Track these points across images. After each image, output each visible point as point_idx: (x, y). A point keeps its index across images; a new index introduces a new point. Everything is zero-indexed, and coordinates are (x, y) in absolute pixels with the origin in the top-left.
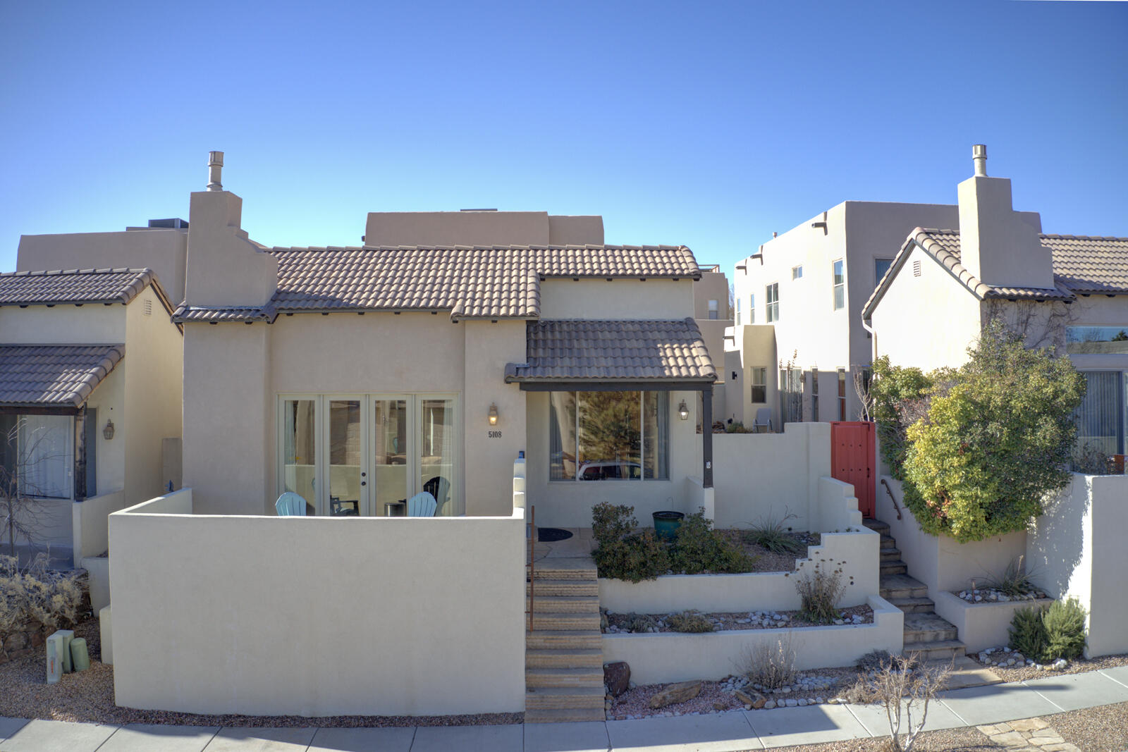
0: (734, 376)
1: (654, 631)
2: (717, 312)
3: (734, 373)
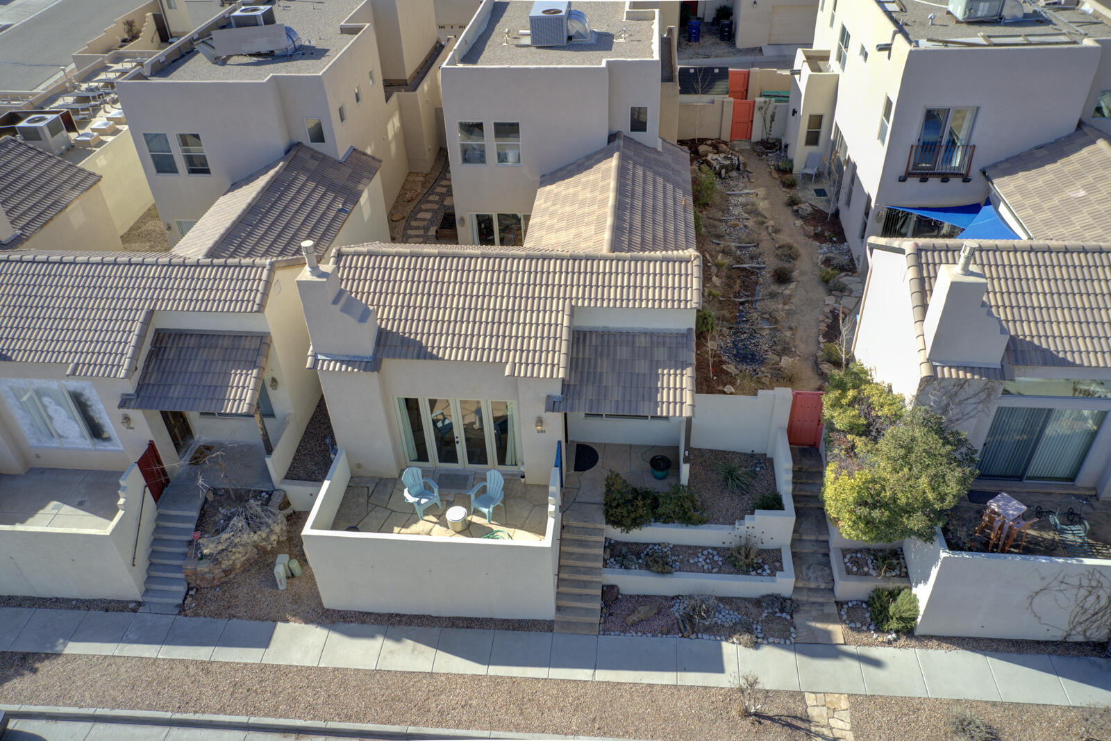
0: (794, 113)
3: (793, 110)
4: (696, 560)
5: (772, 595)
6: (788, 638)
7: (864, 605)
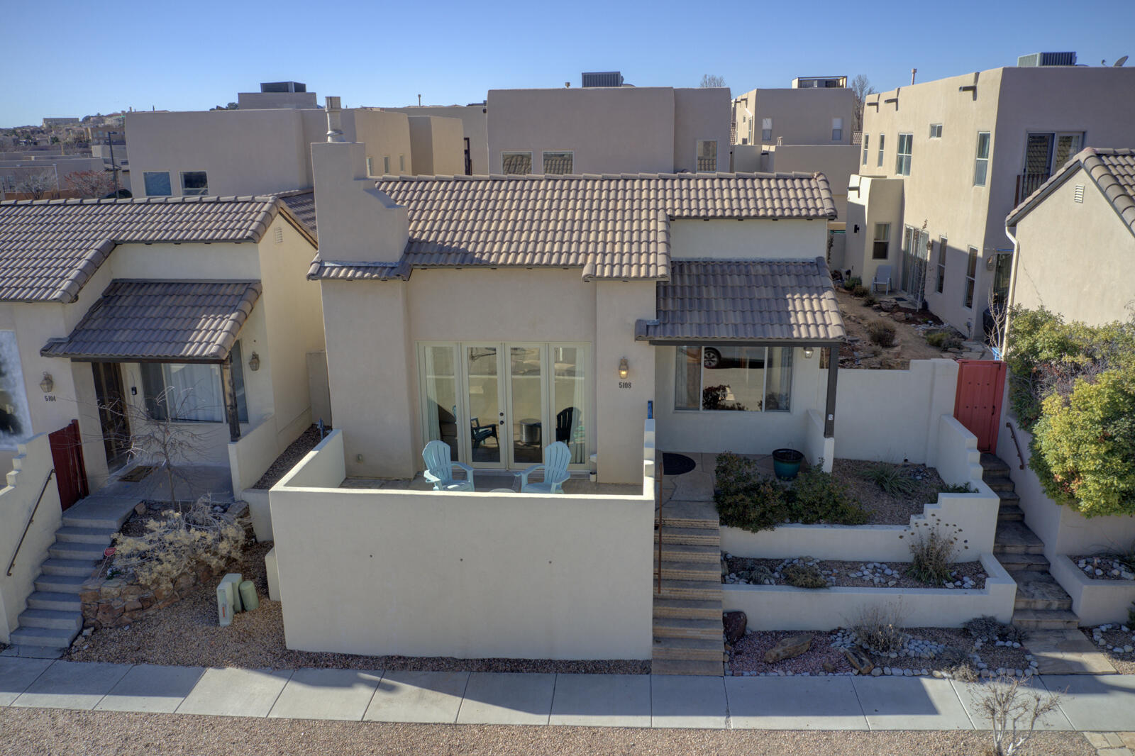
0: (856, 229)
1: (771, 583)
2: (841, 130)
3: (856, 226)
4: (860, 574)
5: (982, 620)
6: (1027, 665)
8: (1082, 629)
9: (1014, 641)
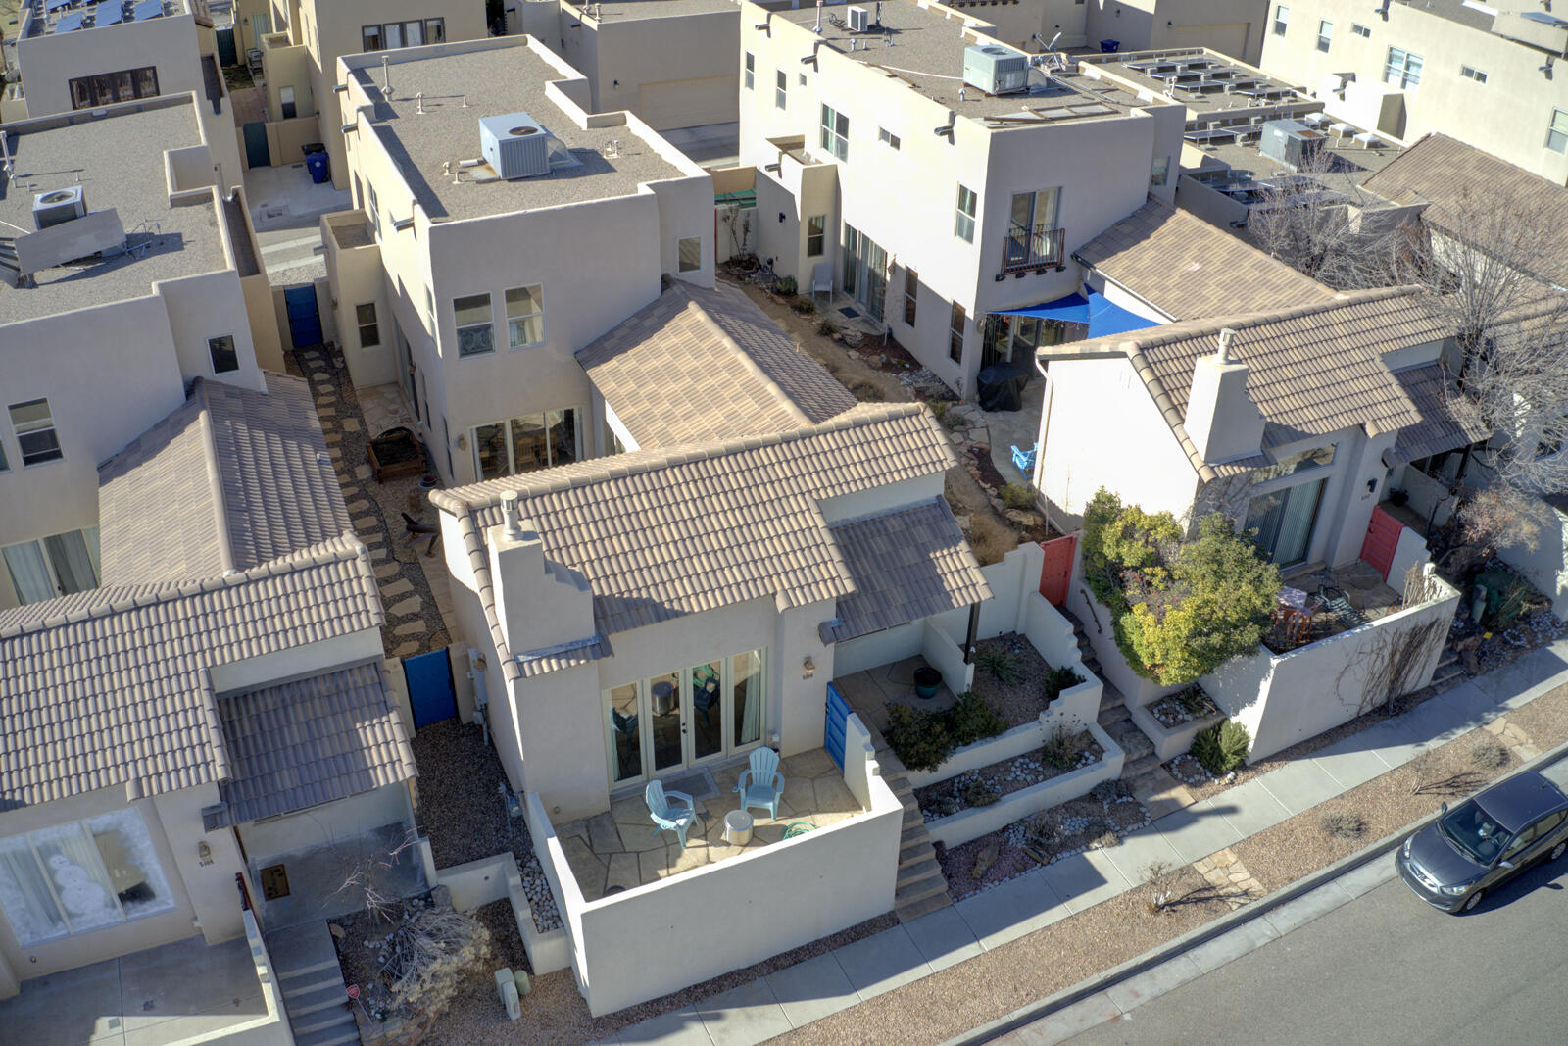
0: (783, 218)
3: (782, 214)
4: (1013, 775)
5: (1103, 783)
6: (1143, 820)
7: (1189, 757)
8: (1163, 765)
9: (1127, 796)
